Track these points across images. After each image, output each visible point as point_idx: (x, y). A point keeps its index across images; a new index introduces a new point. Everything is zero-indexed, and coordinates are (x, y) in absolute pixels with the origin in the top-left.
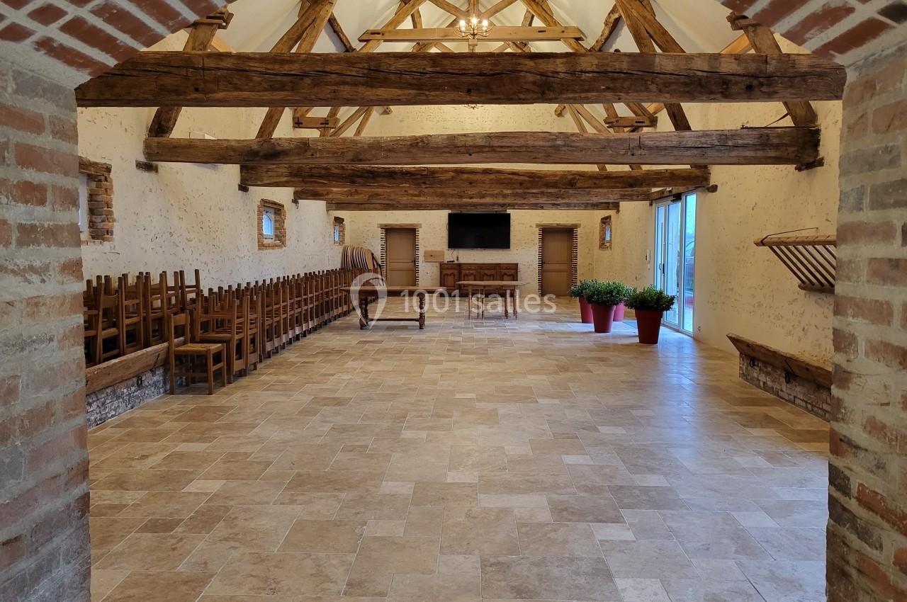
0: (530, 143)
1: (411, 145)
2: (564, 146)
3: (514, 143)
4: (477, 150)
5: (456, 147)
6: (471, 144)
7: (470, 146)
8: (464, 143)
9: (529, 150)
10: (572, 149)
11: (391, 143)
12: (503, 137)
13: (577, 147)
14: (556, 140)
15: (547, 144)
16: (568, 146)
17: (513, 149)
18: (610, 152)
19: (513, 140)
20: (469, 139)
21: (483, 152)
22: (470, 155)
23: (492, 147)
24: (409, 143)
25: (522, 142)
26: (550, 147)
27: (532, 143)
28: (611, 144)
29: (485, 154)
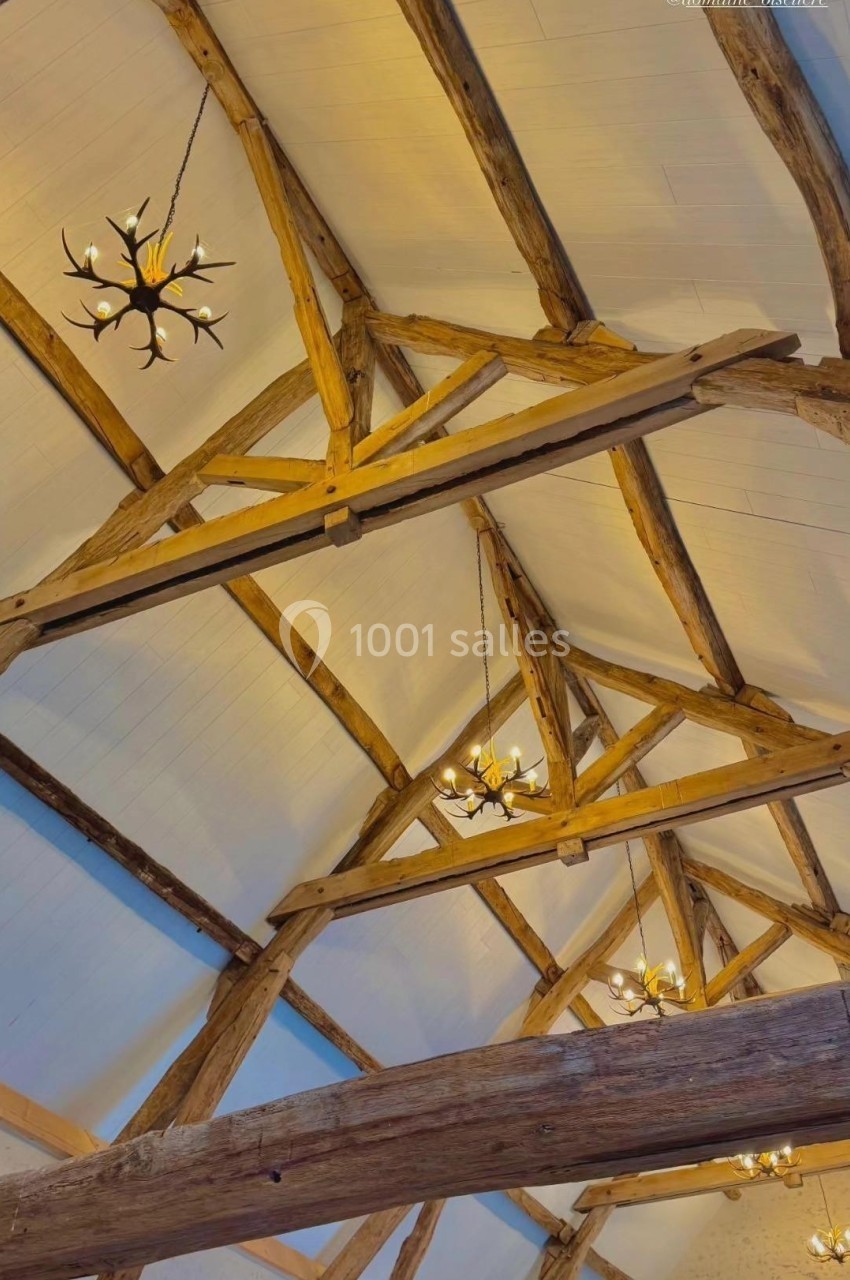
0: (473, 1088)
1: (101, 1177)
2: (595, 1074)
3: (415, 1101)
4: (296, 1152)
5: (230, 1156)
6: (279, 1134)
7: (277, 1143)
8: (255, 1138)
9: (469, 1116)
10: (623, 1080)
11: (46, 1184)
12: (381, 1087)
13: (641, 1070)
14: (560, 1058)
15: (533, 1080)
16: (608, 1074)
17: (416, 1125)
18: (779, 1063)
19: (415, 1091)
20: (275, 1118)
21: (314, 1158)
22: (277, 1178)
23: (346, 1130)
24: (94, 1172)
25: (443, 1091)
26: (544, 1089)
27: (478, 1087)
28: (774, 1032)
29: (322, 1166)
